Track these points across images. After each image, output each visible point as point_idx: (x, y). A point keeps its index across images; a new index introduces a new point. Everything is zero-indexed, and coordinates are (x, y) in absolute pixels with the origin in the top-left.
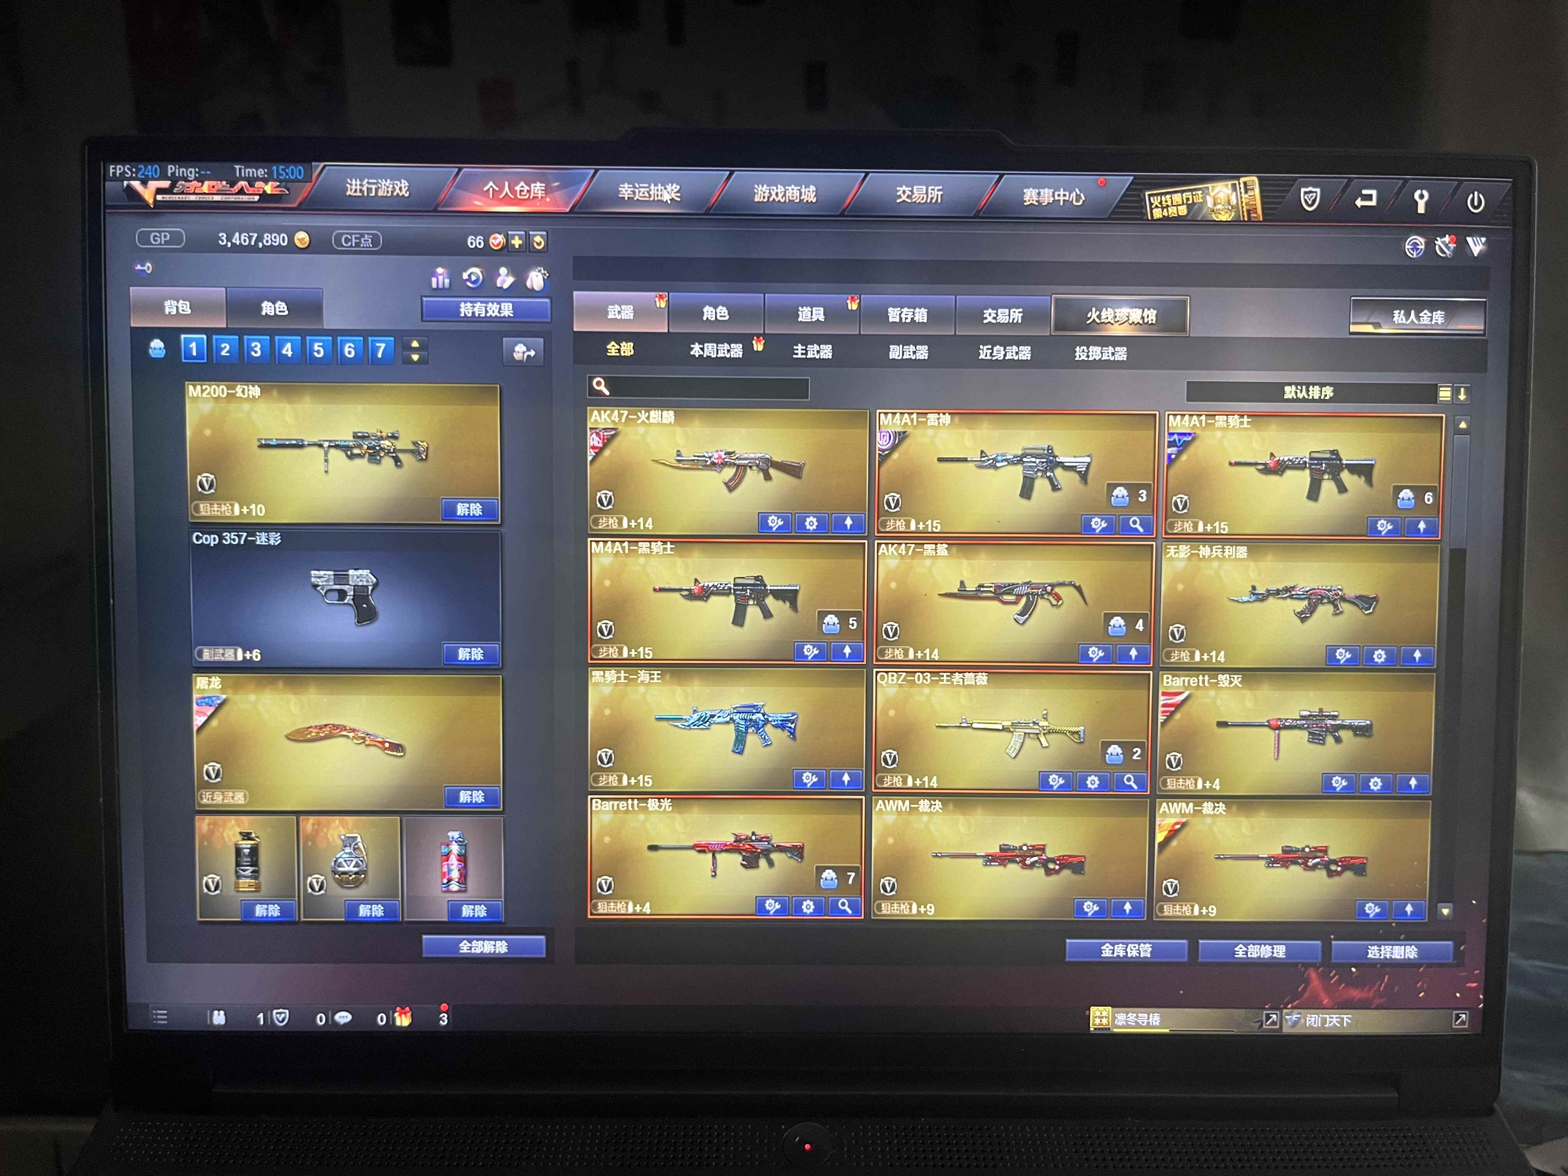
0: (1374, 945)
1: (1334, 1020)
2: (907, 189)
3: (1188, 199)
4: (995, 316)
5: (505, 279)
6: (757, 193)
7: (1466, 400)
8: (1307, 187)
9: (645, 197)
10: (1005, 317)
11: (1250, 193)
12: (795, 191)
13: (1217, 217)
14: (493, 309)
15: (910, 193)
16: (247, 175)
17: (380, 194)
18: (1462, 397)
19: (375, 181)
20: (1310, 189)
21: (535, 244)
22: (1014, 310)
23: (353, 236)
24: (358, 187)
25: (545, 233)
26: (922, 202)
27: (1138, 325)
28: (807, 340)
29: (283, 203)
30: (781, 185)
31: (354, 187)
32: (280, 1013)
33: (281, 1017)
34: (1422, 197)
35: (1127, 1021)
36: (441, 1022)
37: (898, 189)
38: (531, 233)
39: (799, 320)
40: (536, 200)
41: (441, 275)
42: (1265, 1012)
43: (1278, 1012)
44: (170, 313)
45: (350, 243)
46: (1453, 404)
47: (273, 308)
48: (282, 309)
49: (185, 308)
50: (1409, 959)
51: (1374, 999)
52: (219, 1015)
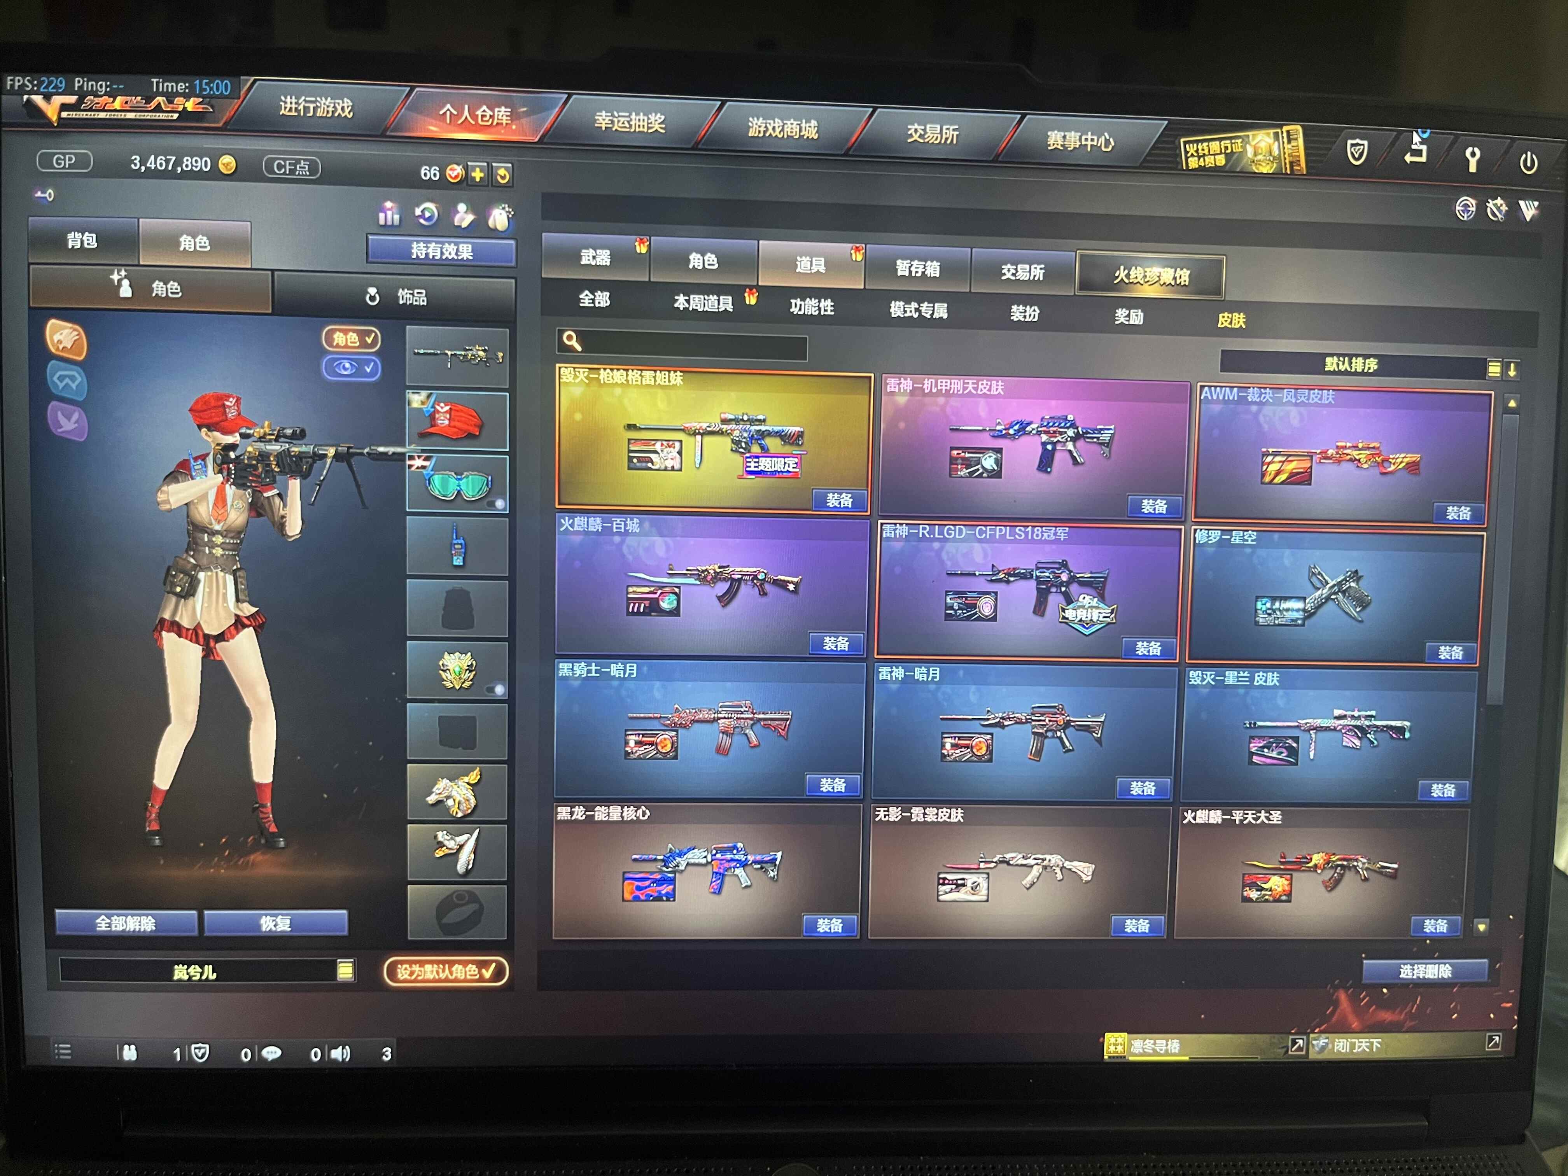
0: (1407, 964)
1: (1363, 1045)
2: (920, 128)
3: (1226, 148)
4: (1014, 272)
5: (464, 217)
6: (752, 127)
7: (1515, 376)
8: (1354, 139)
9: (625, 127)
10: (1025, 274)
11: (1294, 143)
12: (794, 126)
13: (1258, 169)
14: (449, 250)
15: (923, 133)
16: (165, 90)
17: (319, 114)
18: (1512, 373)
20: (1358, 141)
21: (499, 178)
22: (1035, 266)
23: (288, 162)
24: (294, 106)
25: (510, 165)
26: (935, 142)
27: (1170, 286)
28: (805, 293)
29: (207, 123)
30: (779, 118)
31: (288, 106)
32: (200, 1048)
33: (200, 1052)
34: (1473, 154)
35: (1143, 1049)
37: (909, 127)
38: (494, 164)
39: (797, 271)
40: (500, 127)
41: (389, 209)
42: (1291, 1037)
43: (1305, 1037)
44: (73, 247)
45: (283, 170)
46: (1502, 380)
47: (192, 243)
48: (203, 244)
49: (90, 241)
50: (1443, 978)
51: (1405, 1022)
52: (130, 1049)
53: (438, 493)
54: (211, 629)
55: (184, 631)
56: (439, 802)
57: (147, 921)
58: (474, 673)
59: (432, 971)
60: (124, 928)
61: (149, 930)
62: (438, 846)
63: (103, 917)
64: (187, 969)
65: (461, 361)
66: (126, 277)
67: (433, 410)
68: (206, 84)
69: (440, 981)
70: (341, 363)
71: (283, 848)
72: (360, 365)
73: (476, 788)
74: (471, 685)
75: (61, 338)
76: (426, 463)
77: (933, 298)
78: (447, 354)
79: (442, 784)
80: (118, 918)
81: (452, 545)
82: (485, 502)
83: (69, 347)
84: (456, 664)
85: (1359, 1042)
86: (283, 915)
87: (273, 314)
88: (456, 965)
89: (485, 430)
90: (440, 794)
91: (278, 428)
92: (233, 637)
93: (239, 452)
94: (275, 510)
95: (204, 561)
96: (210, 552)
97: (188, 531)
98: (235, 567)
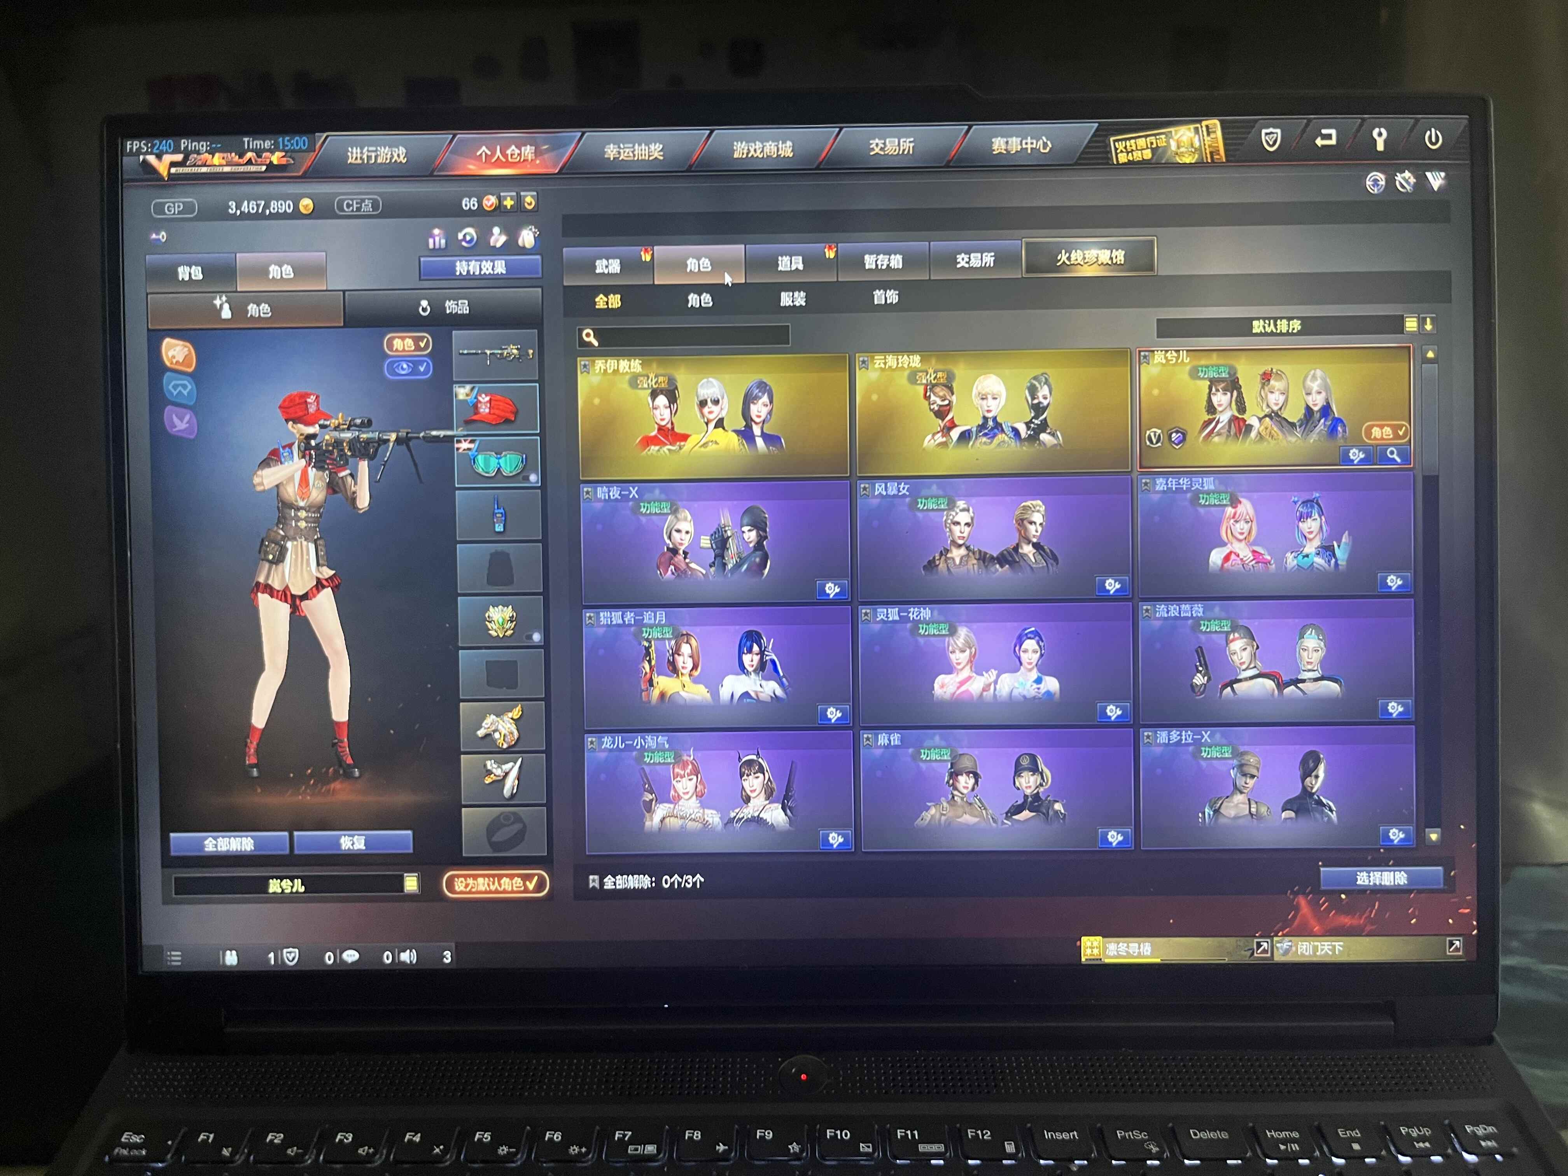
0: (1363, 871)
1: (1326, 948)
2: (880, 142)
3: (1152, 143)
4: (968, 260)
5: (498, 238)
6: (737, 150)
7: (1431, 330)
8: (1268, 127)
9: (630, 157)
10: (978, 261)
11: (1213, 136)
13: (1181, 160)
14: (487, 266)
15: (883, 146)
16: (255, 147)
17: (379, 161)
18: (1429, 327)
19: (374, 149)
20: (1271, 130)
21: (526, 205)
22: (986, 254)
23: (355, 202)
24: (359, 156)
25: (535, 193)
26: (895, 153)
27: (1107, 266)
29: (288, 172)
30: (759, 141)
31: (354, 156)
33: (291, 956)
34: (1380, 134)
35: (1118, 951)
36: (445, 959)
37: (871, 142)
38: (522, 193)
39: (779, 269)
40: (526, 163)
41: (437, 236)
42: (1256, 940)
43: (1269, 940)
44: (183, 279)
45: (351, 208)
46: (1420, 334)
47: (279, 272)
48: (287, 272)
49: (197, 273)
50: (1399, 885)
51: (1365, 926)
52: (231, 955)
53: (481, 470)
54: (297, 591)
55: (275, 593)
56: (488, 735)
57: (247, 842)
58: (514, 623)
59: (484, 884)
60: (228, 848)
61: (249, 849)
62: (487, 774)
63: (210, 839)
64: (280, 883)
65: (498, 358)
66: (226, 301)
67: (476, 400)
68: (288, 141)
69: (490, 892)
70: (399, 365)
71: (357, 777)
72: (415, 364)
73: (518, 722)
74: (513, 634)
75: (175, 353)
76: (471, 446)
78: (486, 353)
79: (491, 719)
80: (223, 840)
81: (494, 514)
82: (521, 477)
83: (181, 361)
84: (500, 615)
85: (1322, 945)
86: (359, 835)
87: (345, 326)
88: (505, 878)
89: (519, 416)
90: (489, 728)
91: (350, 419)
92: (314, 596)
93: (318, 440)
94: (348, 487)
95: (291, 533)
96: (296, 525)
97: (278, 507)
98: (316, 537)
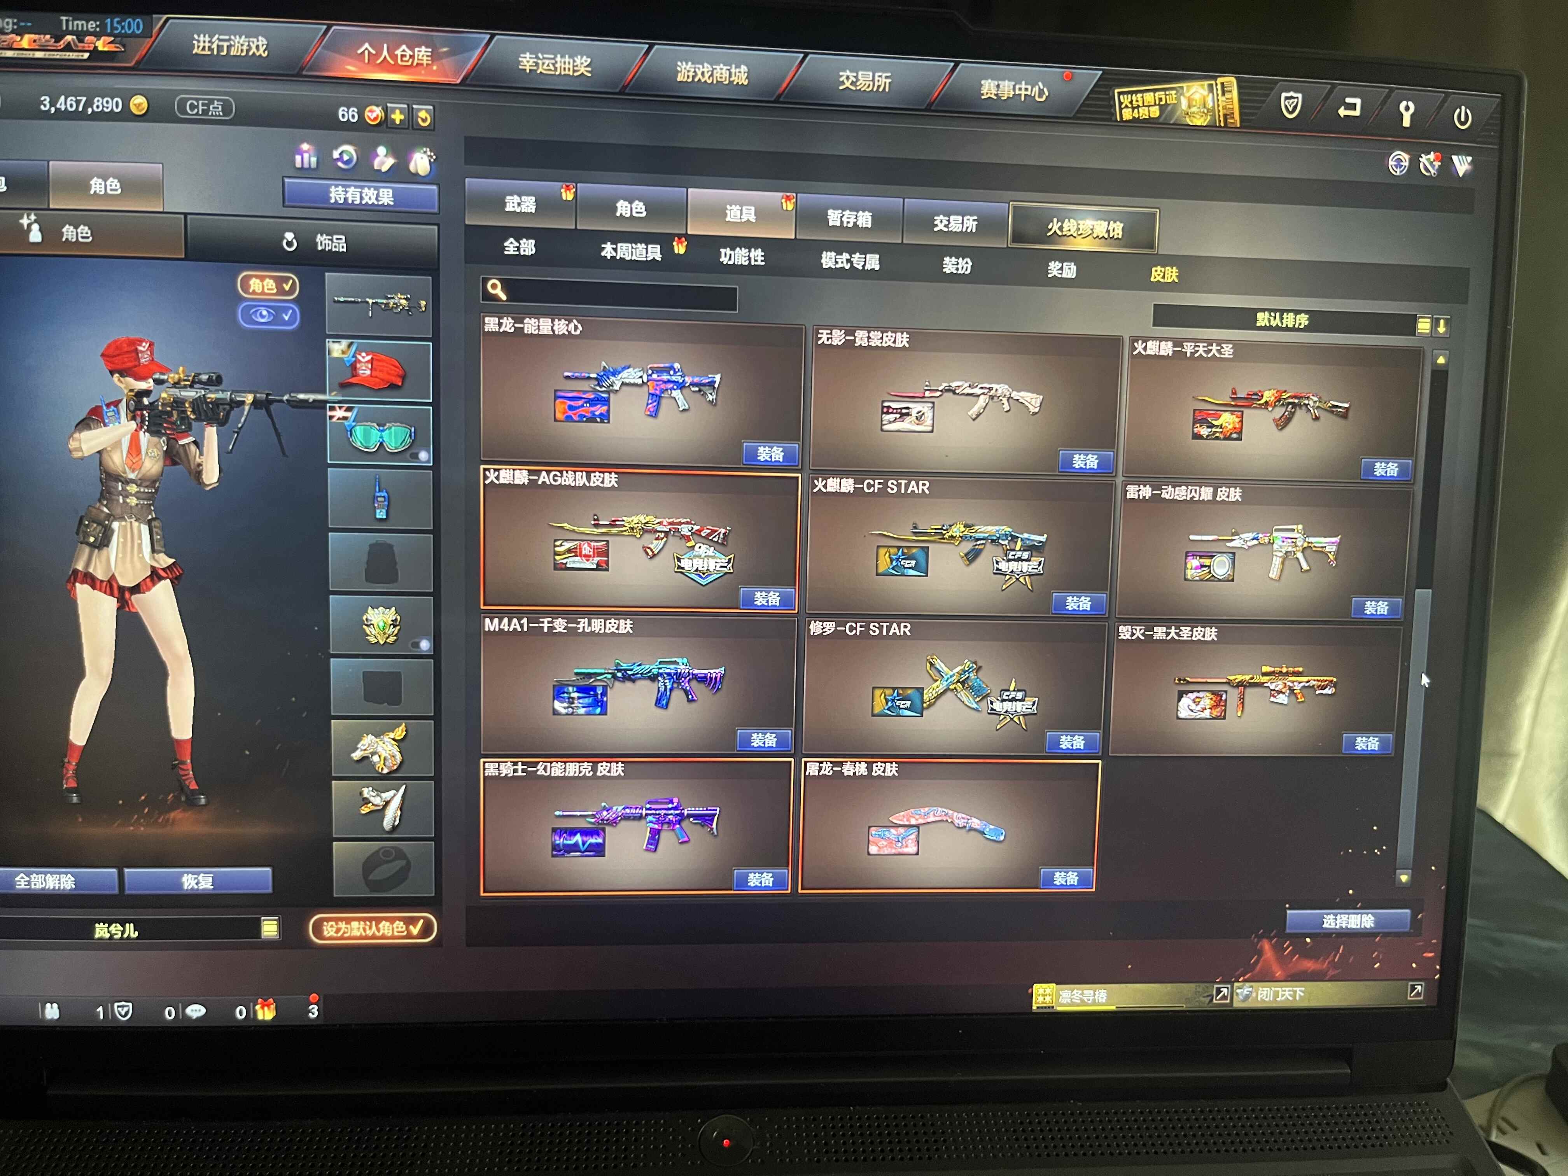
0: (1330, 914)
1: (1287, 993)
2: (852, 75)
3: (1160, 99)
4: (947, 223)
5: (384, 160)
6: (681, 72)
7: (1446, 332)
8: (1288, 91)
9: (550, 70)
10: (958, 225)
11: (1228, 95)
13: (1192, 121)
14: (369, 195)
15: (854, 80)
16: (75, 28)
17: (233, 53)
18: (1442, 329)
19: (227, 37)
20: (1292, 94)
21: (420, 121)
22: (968, 217)
23: (200, 102)
24: (207, 45)
25: (431, 107)
26: (867, 90)
27: (1103, 239)
28: (734, 242)
29: (117, 62)
30: (708, 63)
31: (202, 44)
32: (123, 1006)
33: (123, 1011)
34: (1407, 108)
35: (1072, 999)
36: (310, 1015)
37: (841, 73)
38: (414, 106)
39: (727, 220)
40: (420, 68)
41: (306, 152)
42: (1216, 986)
43: (1229, 986)
45: (196, 110)
46: (1431, 336)
47: (103, 186)
48: (113, 187)
50: (1366, 928)
51: (1328, 971)
52: (52, 1008)
53: (360, 444)
54: (126, 581)
55: (98, 583)
56: (364, 758)
57: (67, 879)
58: (398, 628)
59: (359, 928)
60: (44, 886)
61: (69, 888)
62: (363, 803)
63: (22, 875)
64: (108, 928)
65: (382, 309)
66: (35, 221)
67: (354, 359)
68: (118, 23)
69: (366, 938)
70: (257, 311)
71: (203, 805)
72: (277, 311)
73: (402, 744)
74: (396, 640)
76: (348, 414)
77: (865, 248)
78: (368, 302)
79: (368, 740)
80: (37, 876)
81: (375, 498)
82: (408, 454)
84: (380, 618)
85: (1283, 991)
86: (205, 873)
87: (185, 259)
88: (384, 922)
89: (407, 380)
90: (365, 750)
91: (193, 374)
92: (149, 589)
93: (152, 398)
94: (191, 458)
95: (118, 511)
96: (124, 502)
97: (101, 479)
98: (150, 517)
